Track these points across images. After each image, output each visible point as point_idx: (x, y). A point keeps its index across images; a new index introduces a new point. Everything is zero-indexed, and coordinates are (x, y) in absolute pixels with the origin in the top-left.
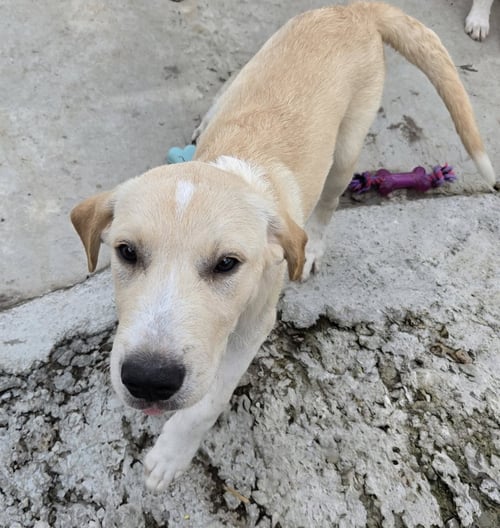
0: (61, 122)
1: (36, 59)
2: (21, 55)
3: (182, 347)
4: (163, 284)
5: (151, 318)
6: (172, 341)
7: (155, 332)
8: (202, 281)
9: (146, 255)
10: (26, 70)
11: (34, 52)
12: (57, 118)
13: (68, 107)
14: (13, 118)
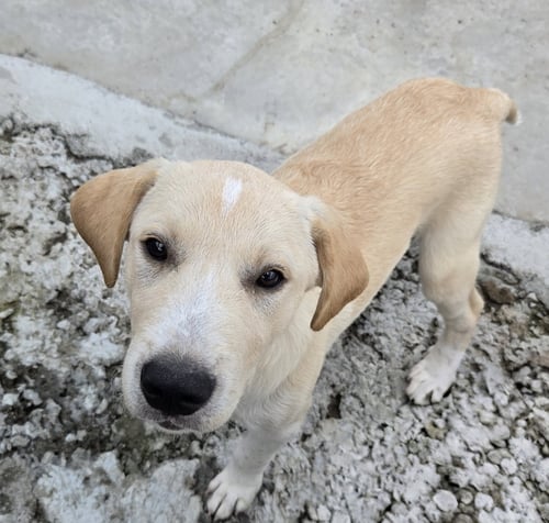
0: (514, 84)
1: (521, 26)
2: (510, 18)
3: (216, 356)
4: (198, 285)
5: (183, 317)
6: (205, 346)
7: (187, 334)
8: (243, 291)
9: (180, 252)
10: (507, 31)
11: (523, 20)
12: (512, 80)
13: (526, 76)
14: (475, 61)
